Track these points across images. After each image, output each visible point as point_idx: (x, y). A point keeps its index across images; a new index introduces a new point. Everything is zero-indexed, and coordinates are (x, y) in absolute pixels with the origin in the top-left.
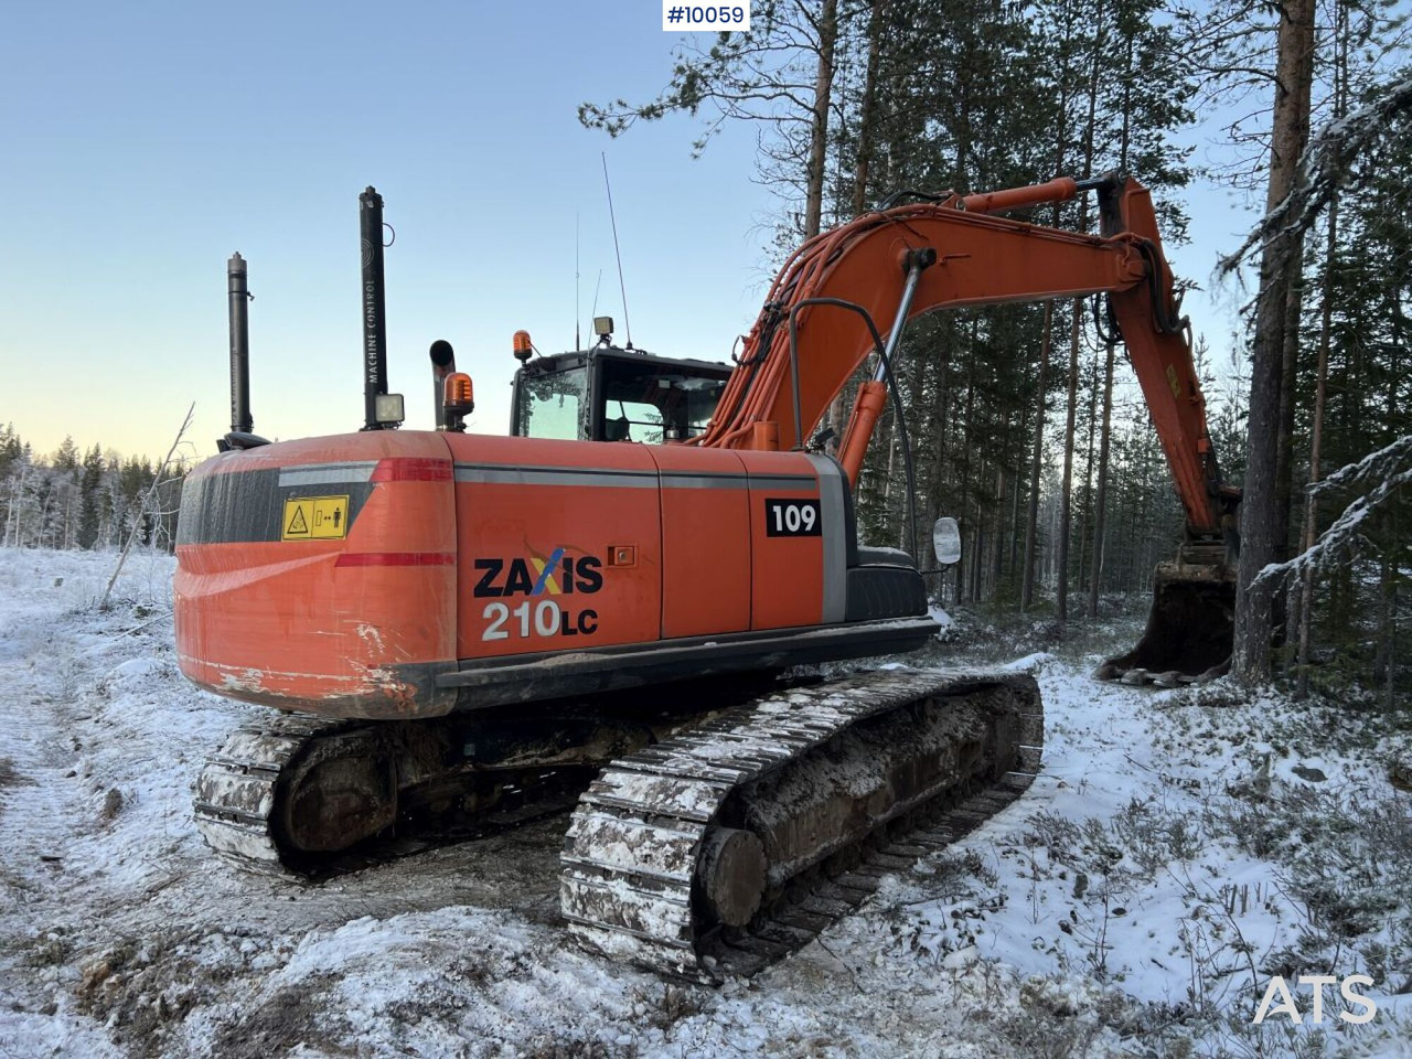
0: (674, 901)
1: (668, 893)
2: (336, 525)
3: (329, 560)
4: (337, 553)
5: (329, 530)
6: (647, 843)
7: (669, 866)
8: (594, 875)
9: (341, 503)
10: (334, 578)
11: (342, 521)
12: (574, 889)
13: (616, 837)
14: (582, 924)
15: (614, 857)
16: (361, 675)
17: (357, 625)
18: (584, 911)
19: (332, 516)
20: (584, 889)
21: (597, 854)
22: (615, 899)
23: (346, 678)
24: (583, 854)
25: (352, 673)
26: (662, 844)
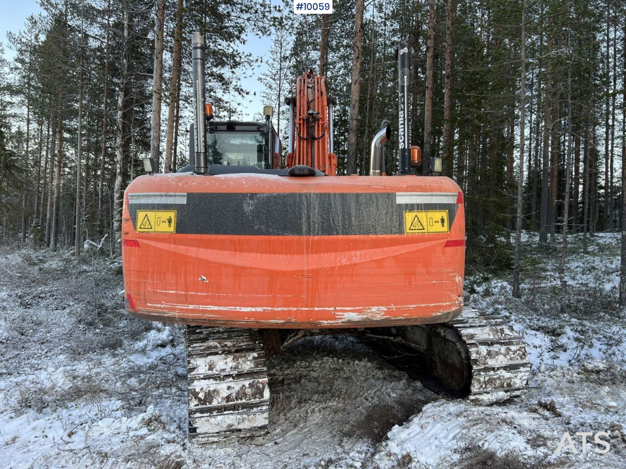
0: (526, 371)
1: (522, 369)
2: (443, 226)
3: (440, 244)
4: (446, 240)
5: (438, 228)
6: (511, 353)
7: (521, 358)
8: (489, 371)
9: (444, 214)
10: (444, 253)
11: (446, 224)
12: (482, 379)
13: (497, 354)
14: (477, 394)
15: (499, 362)
16: (455, 301)
17: (455, 276)
18: (486, 387)
19: (440, 221)
20: (487, 378)
21: (491, 362)
22: (502, 378)
23: (448, 303)
24: (484, 364)
25: (451, 300)
26: (515, 352)
